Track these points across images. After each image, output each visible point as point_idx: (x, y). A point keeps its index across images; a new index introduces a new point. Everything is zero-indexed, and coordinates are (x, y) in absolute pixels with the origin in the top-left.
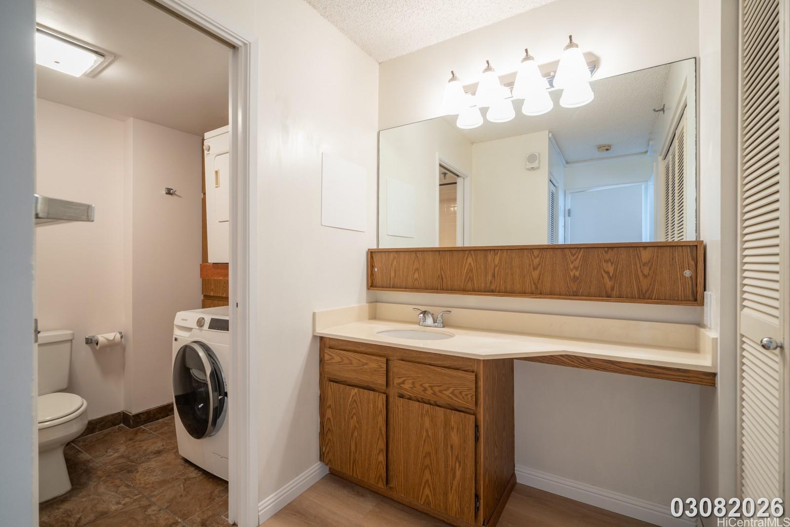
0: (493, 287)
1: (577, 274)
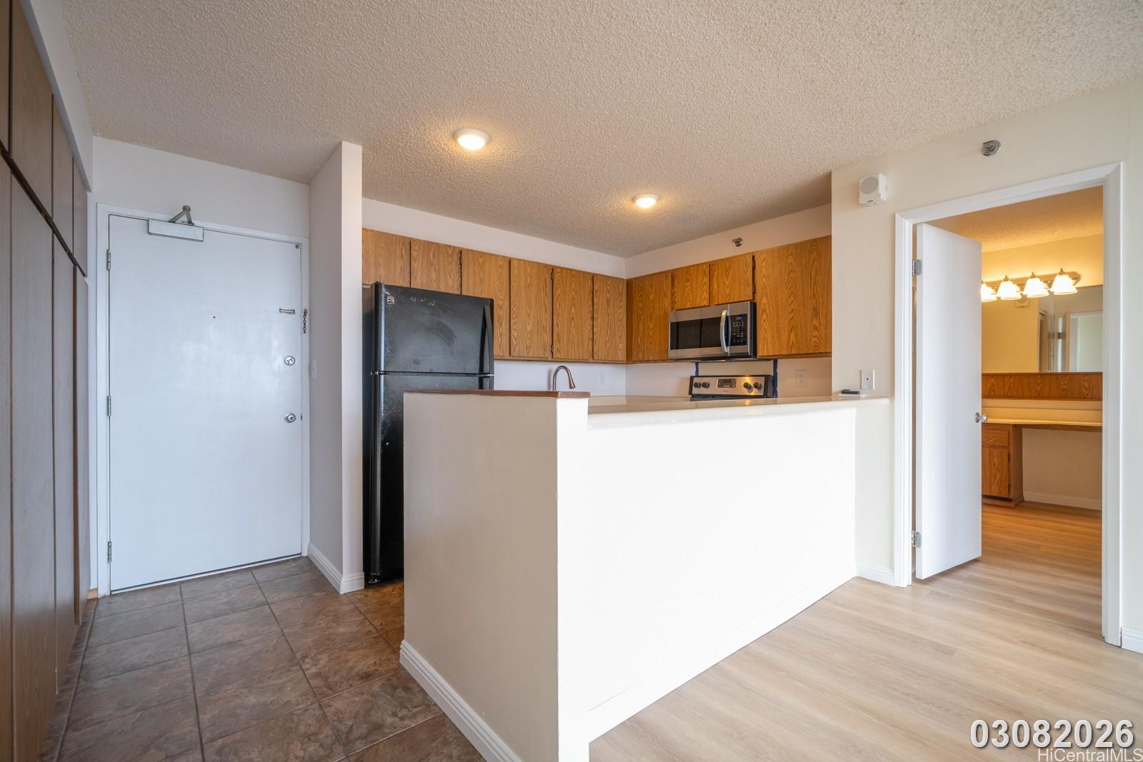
0: (1009, 394)
1: (1066, 387)
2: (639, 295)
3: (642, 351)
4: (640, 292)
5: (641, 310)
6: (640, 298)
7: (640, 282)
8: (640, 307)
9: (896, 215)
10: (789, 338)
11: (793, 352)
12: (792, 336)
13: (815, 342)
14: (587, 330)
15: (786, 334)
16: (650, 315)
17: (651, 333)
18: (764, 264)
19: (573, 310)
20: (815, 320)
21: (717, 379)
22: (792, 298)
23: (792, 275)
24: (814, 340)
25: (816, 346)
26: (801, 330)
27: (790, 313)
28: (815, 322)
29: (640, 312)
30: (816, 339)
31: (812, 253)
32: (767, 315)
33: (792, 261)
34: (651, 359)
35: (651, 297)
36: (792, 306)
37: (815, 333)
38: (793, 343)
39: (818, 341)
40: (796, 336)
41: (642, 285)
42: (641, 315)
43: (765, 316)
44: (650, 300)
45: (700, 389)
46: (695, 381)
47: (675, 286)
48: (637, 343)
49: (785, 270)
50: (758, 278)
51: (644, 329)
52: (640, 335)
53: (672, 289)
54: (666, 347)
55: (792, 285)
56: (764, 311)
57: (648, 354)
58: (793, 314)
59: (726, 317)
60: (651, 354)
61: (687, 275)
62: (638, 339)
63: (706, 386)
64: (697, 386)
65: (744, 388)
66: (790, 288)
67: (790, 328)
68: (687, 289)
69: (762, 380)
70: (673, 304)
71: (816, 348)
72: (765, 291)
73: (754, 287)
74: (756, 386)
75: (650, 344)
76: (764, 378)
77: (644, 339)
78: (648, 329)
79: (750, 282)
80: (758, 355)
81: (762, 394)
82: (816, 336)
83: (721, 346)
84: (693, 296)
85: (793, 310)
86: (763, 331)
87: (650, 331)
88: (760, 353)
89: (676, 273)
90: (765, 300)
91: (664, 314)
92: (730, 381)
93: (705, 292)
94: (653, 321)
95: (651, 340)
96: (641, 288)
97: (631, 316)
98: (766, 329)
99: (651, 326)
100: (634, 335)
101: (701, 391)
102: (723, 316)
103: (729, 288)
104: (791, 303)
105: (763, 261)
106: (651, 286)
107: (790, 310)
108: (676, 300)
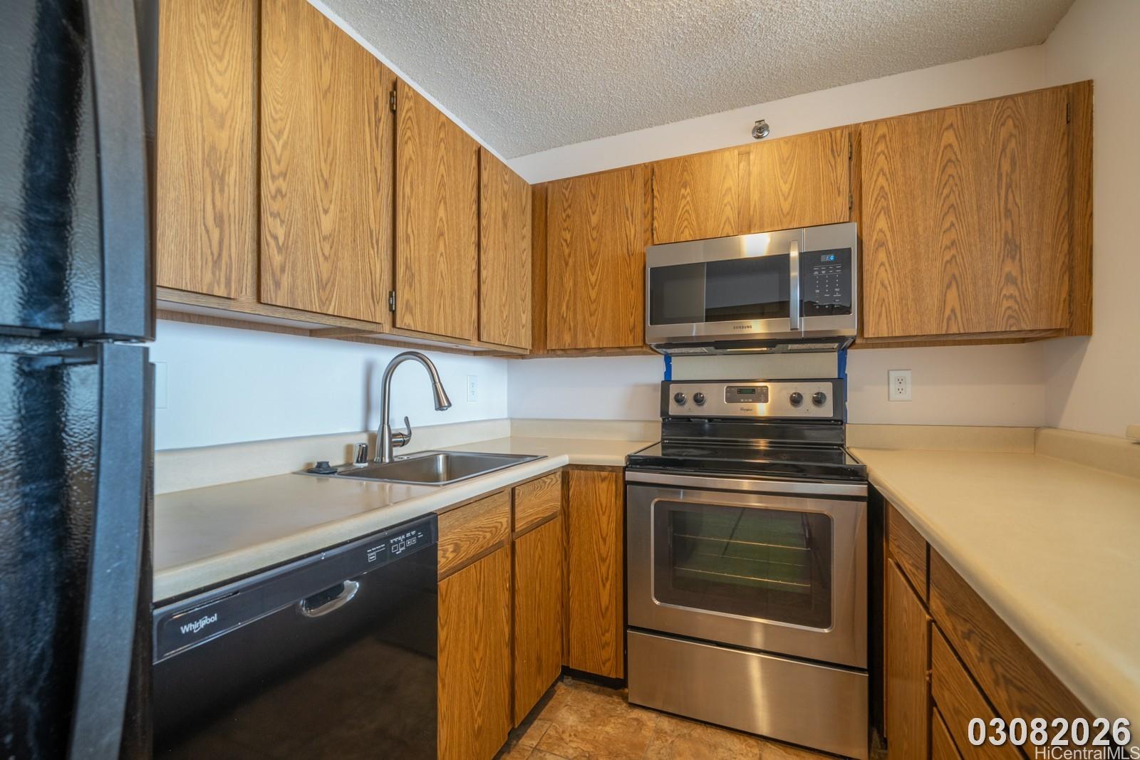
2: (564, 216)
3: (570, 329)
4: (565, 210)
5: (568, 245)
6: (565, 221)
7: (566, 189)
8: (566, 241)
10: (944, 301)
11: (954, 330)
12: (952, 296)
13: (1008, 308)
14: (469, 270)
15: (936, 292)
16: (591, 256)
17: (593, 294)
18: (881, 147)
19: (442, 213)
20: (1009, 261)
21: (725, 386)
22: (951, 217)
23: (951, 170)
24: (1006, 304)
25: (1010, 317)
26: (975, 284)
27: (947, 248)
28: (1010, 267)
29: (567, 251)
30: (1011, 303)
31: (1003, 124)
32: (888, 253)
33: (952, 140)
35: (594, 219)
36: (953, 235)
37: (1011, 290)
38: (953, 311)
39: (1015, 307)
40: (961, 295)
41: (571, 194)
42: (569, 255)
43: (882, 256)
44: (590, 225)
45: (686, 406)
46: (674, 390)
47: (653, 197)
48: (560, 313)
49: (935, 160)
50: (865, 177)
51: (575, 284)
52: (567, 298)
53: (645, 202)
54: (632, 320)
55: (952, 190)
56: (881, 244)
57: (586, 335)
58: (953, 252)
59: (801, 254)
60: (594, 336)
61: (682, 174)
62: (560, 305)
63: (699, 400)
64: (680, 400)
65: (789, 405)
66: (948, 196)
67: (946, 280)
68: (683, 202)
69: (827, 389)
70: (649, 233)
71: (1012, 321)
72: (883, 203)
73: (851, 197)
74: (819, 400)
75: (591, 315)
76: (830, 385)
77: (575, 304)
78: (586, 284)
79: (845, 187)
80: (866, 336)
81: (830, 415)
82: (1011, 296)
83: (788, 316)
84: (698, 217)
85: (953, 243)
86: (879, 286)
87: (590, 288)
88: (870, 332)
89: (656, 169)
90: (882, 223)
91: (625, 251)
92: (753, 390)
93: (728, 207)
94: (598, 268)
95: (593, 307)
96: (567, 200)
97: (544, 258)
98: (886, 282)
99: (593, 279)
100: (550, 298)
101: (690, 409)
102: (794, 254)
103: (790, 199)
104: (949, 229)
105: (877, 143)
106: (594, 197)
107: (947, 242)
108: (656, 224)
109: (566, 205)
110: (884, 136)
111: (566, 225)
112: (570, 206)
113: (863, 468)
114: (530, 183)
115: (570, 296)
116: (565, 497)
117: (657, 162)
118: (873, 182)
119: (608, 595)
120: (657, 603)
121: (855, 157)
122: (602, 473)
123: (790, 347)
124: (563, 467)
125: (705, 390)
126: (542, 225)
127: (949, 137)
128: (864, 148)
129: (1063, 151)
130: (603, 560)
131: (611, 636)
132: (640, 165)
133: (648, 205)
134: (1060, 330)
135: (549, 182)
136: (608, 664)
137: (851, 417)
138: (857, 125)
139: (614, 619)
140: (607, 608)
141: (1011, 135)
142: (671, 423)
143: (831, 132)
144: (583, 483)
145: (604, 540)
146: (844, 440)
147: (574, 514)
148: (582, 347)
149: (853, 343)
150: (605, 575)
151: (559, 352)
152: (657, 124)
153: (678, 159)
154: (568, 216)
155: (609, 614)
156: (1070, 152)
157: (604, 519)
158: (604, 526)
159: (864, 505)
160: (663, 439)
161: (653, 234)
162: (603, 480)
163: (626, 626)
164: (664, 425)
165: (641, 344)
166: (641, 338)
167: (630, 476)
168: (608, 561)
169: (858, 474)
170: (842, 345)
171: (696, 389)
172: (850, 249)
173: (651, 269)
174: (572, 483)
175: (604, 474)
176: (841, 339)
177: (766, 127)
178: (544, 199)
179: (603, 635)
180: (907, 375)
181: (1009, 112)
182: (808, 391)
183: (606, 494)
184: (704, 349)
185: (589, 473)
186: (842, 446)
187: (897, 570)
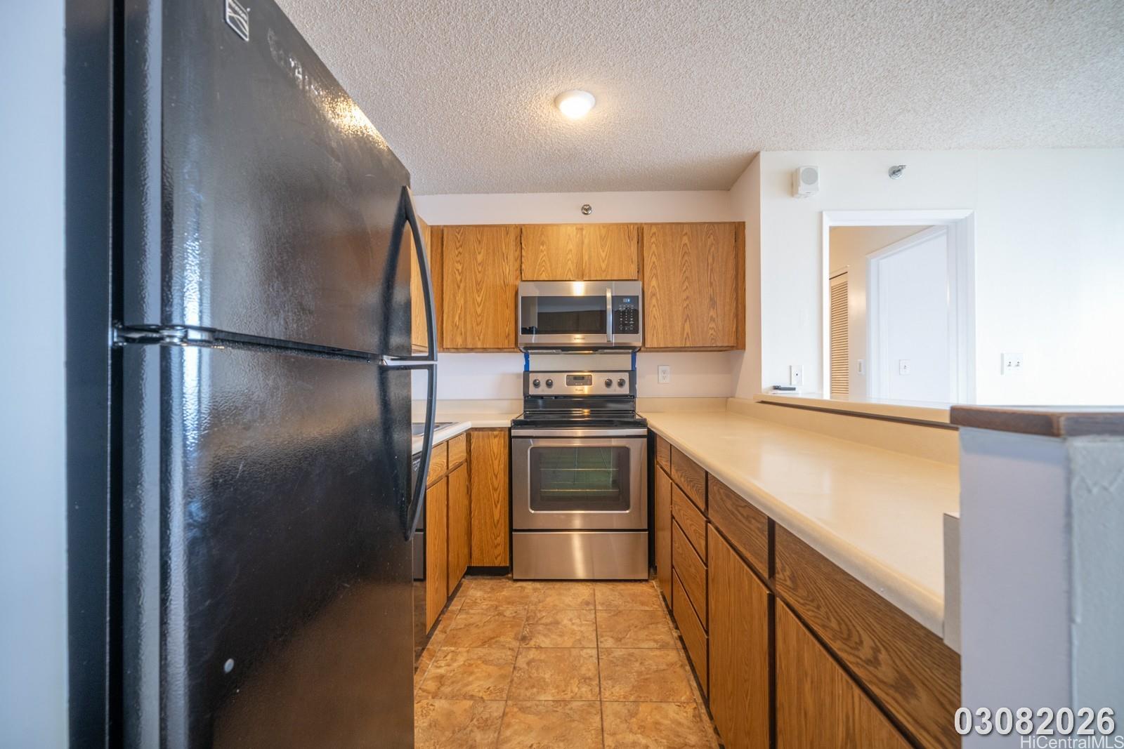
2: (457, 253)
3: (461, 334)
4: (457, 249)
5: (460, 274)
6: (457, 256)
7: (458, 233)
8: (458, 270)
9: (824, 213)
10: (683, 329)
11: (688, 345)
12: (687, 326)
13: (712, 334)
15: (680, 324)
16: (478, 284)
17: (479, 310)
18: (653, 240)
20: (712, 310)
21: (566, 375)
22: (686, 284)
23: (686, 258)
24: (711, 332)
25: (712, 339)
26: (697, 320)
27: (685, 300)
28: (712, 313)
29: (459, 278)
30: (713, 331)
31: (709, 237)
33: (687, 241)
34: (479, 345)
35: (480, 258)
36: (687, 293)
37: (713, 325)
38: (688, 334)
39: (714, 333)
40: (691, 326)
41: (462, 237)
42: (461, 281)
43: (654, 301)
44: (477, 262)
45: (541, 388)
46: (532, 377)
47: (522, 248)
48: (453, 322)
49: (679, 251)
50: (645, 254)
51: (465, 302)
52: (459, 312)
53: (516, 251)
54: (507, 330)
55: (687, 269)
56: (654, 295)
57: (474, 339)
58: (687, 302)
59: (612, 297)
60: (479, 339)
61: (541, 236)
62: (453, 317)
63: (549, 384)
64: (536, 385)
65: (604, 387)
66: (685, 272)
67: (685, 317)
68: (542, 254)
69: (626, 377)
70: (518, 272)
71: (713, 341)
72: (654, 271)
73: (638, 265)
74: (621, 384)
75: (477, 325)
76: (627, 374)
77: (465, 316)
78: (474, 303)
79: (635, 259)
80: (646, 346)
81: (628, 392)
82: (713, 328)
83: (605, 333)
84: (551, 266)
85: (687, 298)
86: (653, 318)
87: (477, 306)
88: (648, 345)
89: (523, 231)
90: (654, 283)
91: (503, 283)
92: (583, 378)
93: (570, 262)
94: (482, 292)
95: (479, 319)
96: (459, 242)
97: (440, 281)
98: (656, 316)
99: (479, 299)
100: (446, 310)
101: (543, 390)
102: (609, 295)
103: (606, 262)
104: (685, 290)
105: (651, 237)
106: (480, 242)
107: (685, 297)
108: (523, 266)
109: (458, 245)
110: (655, 233)
111: (458, 259)
112: (461, 246)
113: (645, 420)
114: (430, 224)
115: (461, 310)
116: (469, 451)
117: (524, 225)
118: (650, 260)
119: (499, 512)
120: (533, 512)
121: (640, 242)
122: (495, 432)
123: (606, 351)
124: (466, 431)
125: (552, 377)
126: (439, 256)
127: (685, 240)
128: (645, 239)
129: (734, 256)
130: (495, 490)
131: (502, 539)
132: (513, 225)
133: (518, 252)
134: (733, 347)
135: (445, 226)
136: (499, 558)
137: (638, 395)
138: (642, 224)
139: (503, 527)
140: (498, 521)
141: (712, 244)
142: (530, 400)
143: (628, 225)
144: (481, 439)
145: (496, 477)
146: (635, 408)
147: (474, 462)
148: (471, 347)
149: (640, 350)
150: (496, 499)
151: (453, 350)
152: (518, 192)
153: (538, 225)
154: (459, 253)
155: (499, 525)
156: (737, 256)
157: (496, 463)
158: (496, 467)
159: (645, 439)
160: (525, 411)
161: (521, 273)
162: (495, 437)
163: (511, 530)
164: (525, 401)
165: (513, 346)
166: (514, 342)
167: (514, 433)
168: (499, 490)
169: (642, 423)
170: (634, 351)
171: (547, 376)
172: (638, 296)
173: (522, 297)
174: (473, 441)
175: (495, 433)
176: (633, 348)
177: (590, 208)
178: (440, 236)
179: (496, 539)
180: (667, 368)
181: (711, 231)
182: (615, 378)
183: (497, 446)
184: (554, 351)
185: (486, 433)
186: (634, 411)
187: (661, 470)
